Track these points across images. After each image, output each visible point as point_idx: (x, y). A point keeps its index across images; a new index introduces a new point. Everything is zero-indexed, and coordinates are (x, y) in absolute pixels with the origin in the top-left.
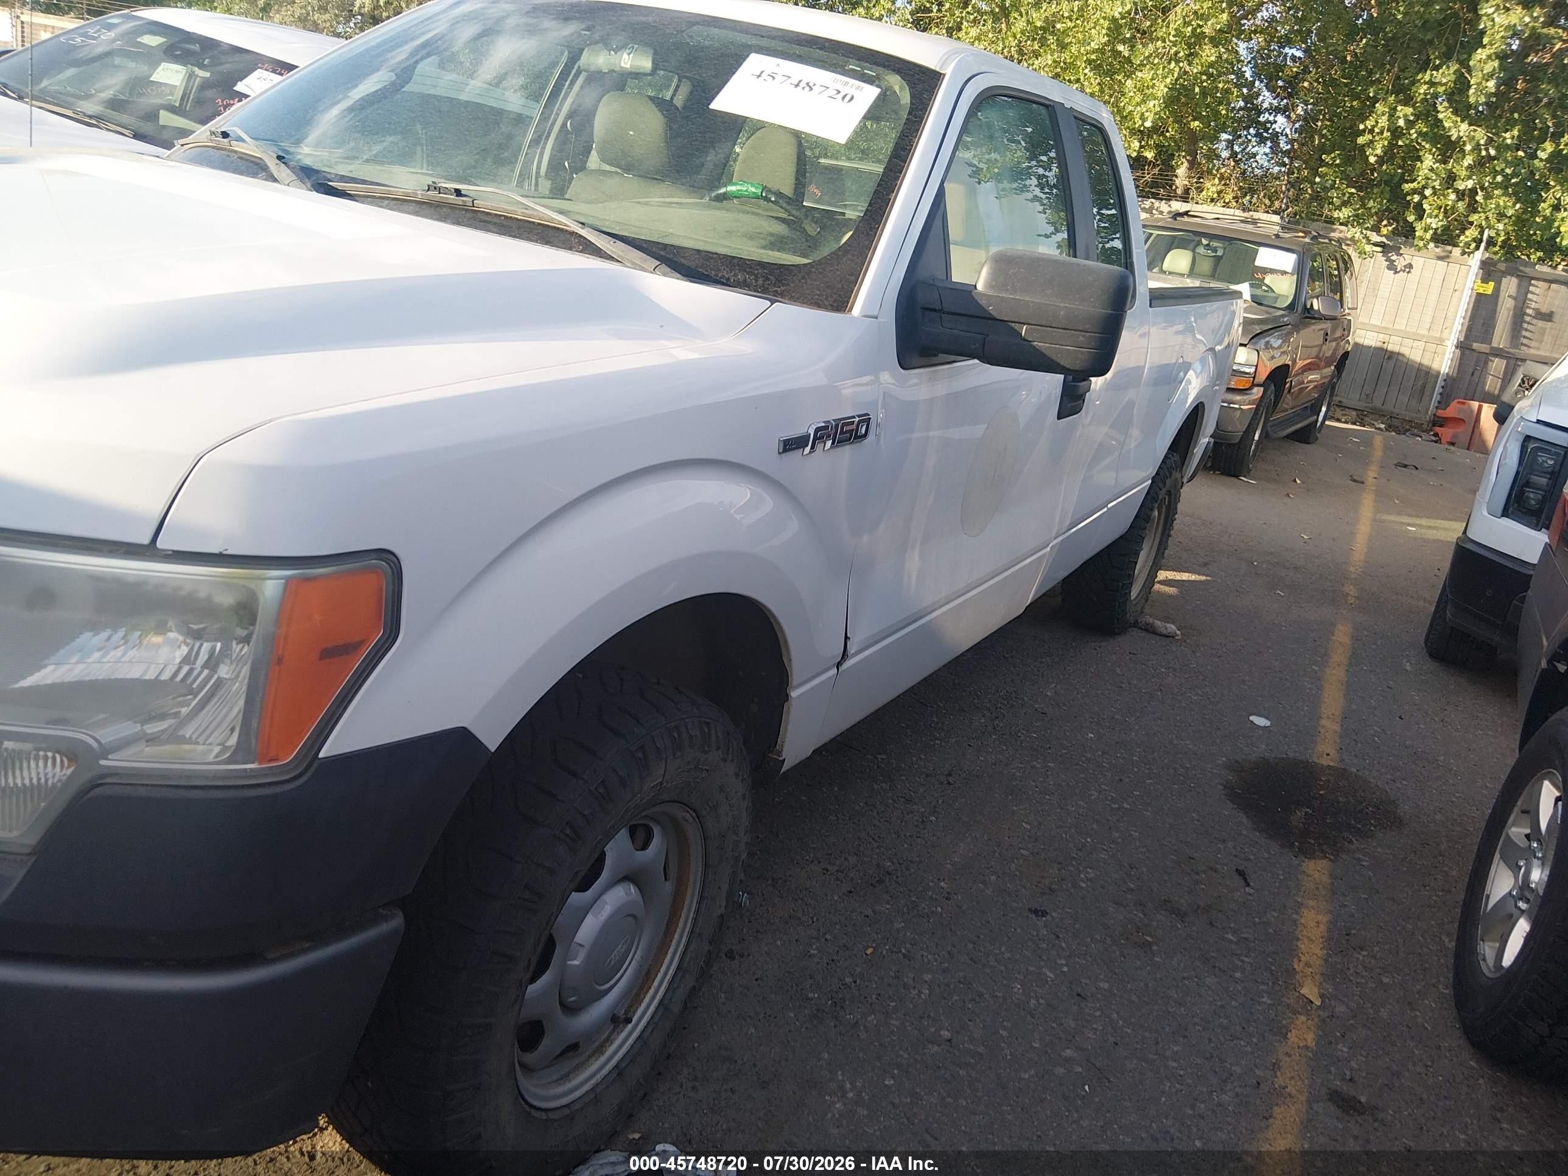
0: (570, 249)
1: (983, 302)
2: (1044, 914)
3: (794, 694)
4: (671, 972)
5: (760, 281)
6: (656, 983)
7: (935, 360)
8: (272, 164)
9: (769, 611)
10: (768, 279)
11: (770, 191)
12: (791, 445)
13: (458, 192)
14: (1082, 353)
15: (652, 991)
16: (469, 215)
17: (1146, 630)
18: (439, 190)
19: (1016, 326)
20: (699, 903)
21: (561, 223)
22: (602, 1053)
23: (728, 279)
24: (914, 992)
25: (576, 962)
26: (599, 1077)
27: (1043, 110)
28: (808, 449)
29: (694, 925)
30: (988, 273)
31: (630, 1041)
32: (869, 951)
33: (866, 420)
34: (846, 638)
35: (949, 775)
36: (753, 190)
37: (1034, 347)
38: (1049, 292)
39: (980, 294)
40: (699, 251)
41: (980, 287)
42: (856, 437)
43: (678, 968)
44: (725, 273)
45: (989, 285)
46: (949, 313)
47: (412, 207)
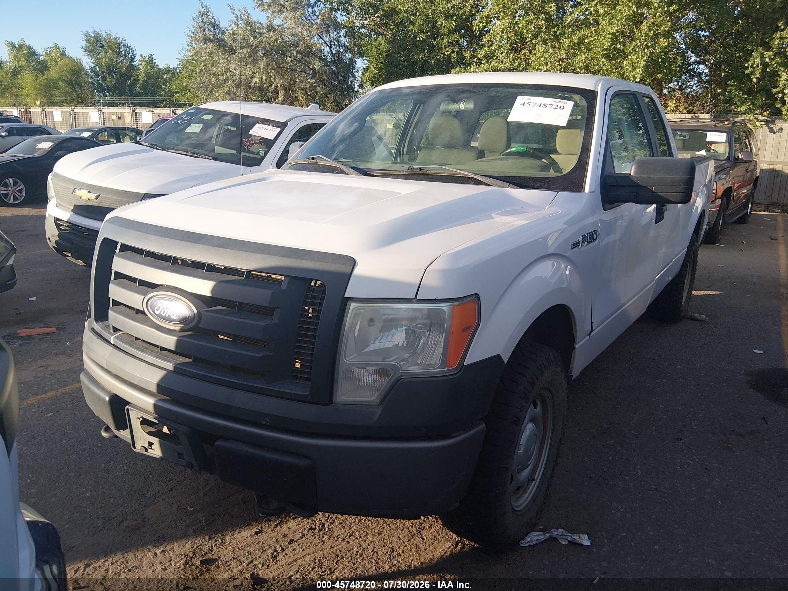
0: (469, 184)
1: (635, 180)
2: (681, 440)
3: (577, 346)
4: (545, 461)
5: (546, 185)
6: (540, 466)
7: (614, 205)
8: (344, 168)
9: (571, 311)
10: (549, 184)
11: (531, 149)
12: (576, 245)
13: (420, 169)
14: (679, 195)
15: (539, 469)
16: (426, 177)
17: (691, 319)
18: (413, 169)
19: (650, 188)
20: (552, 433)
21: (463, 174)
22: (526, 493)
23: (534, 186)
24: (635, 473)
25: (520, 452)
26: (527, 502)
27: (631, 96)
28: (580, 246)
29: (551, 442)
30: (635, 168)
31: (535, 489)
32: (610, 459)
33: (596, 232)
34: (592, 323)
35: (619, 388)
36: (522, 149)
37: (658, 195)
38: (662, 172)
39: (633, 177)
40: (519, 177)
41: (632, 174)
42: (594, 240)
43: (547, 460)
44: (532, 184)
45: (636, 172)
46: (621, 186)
47: (402, 177)
